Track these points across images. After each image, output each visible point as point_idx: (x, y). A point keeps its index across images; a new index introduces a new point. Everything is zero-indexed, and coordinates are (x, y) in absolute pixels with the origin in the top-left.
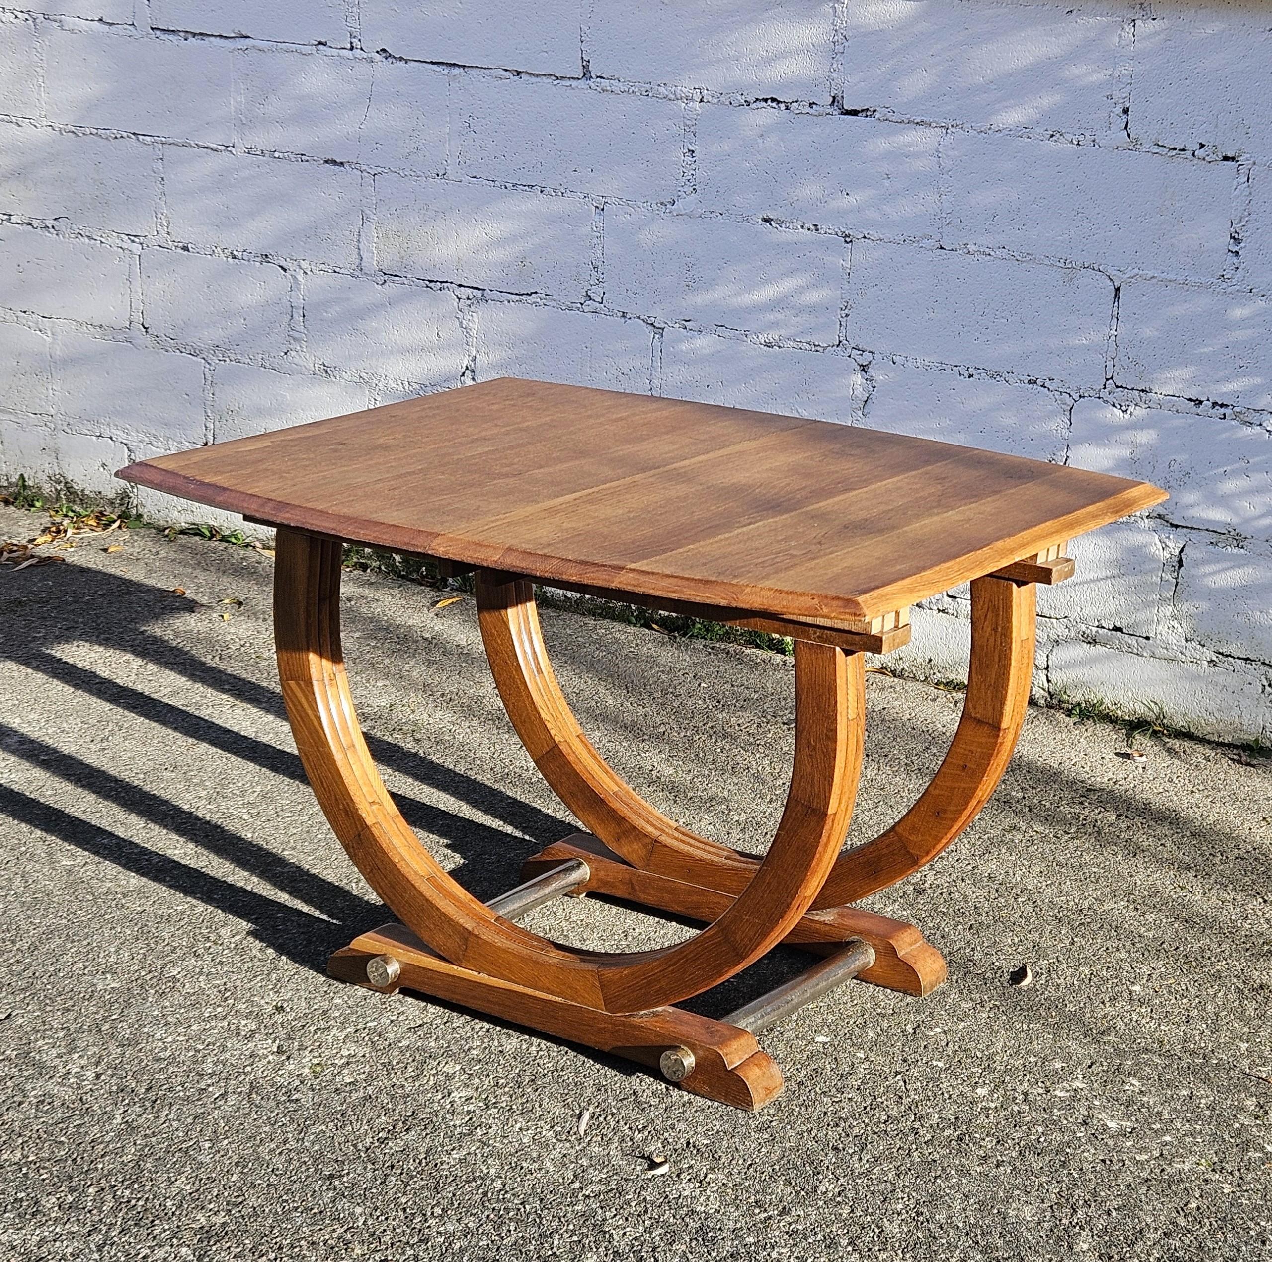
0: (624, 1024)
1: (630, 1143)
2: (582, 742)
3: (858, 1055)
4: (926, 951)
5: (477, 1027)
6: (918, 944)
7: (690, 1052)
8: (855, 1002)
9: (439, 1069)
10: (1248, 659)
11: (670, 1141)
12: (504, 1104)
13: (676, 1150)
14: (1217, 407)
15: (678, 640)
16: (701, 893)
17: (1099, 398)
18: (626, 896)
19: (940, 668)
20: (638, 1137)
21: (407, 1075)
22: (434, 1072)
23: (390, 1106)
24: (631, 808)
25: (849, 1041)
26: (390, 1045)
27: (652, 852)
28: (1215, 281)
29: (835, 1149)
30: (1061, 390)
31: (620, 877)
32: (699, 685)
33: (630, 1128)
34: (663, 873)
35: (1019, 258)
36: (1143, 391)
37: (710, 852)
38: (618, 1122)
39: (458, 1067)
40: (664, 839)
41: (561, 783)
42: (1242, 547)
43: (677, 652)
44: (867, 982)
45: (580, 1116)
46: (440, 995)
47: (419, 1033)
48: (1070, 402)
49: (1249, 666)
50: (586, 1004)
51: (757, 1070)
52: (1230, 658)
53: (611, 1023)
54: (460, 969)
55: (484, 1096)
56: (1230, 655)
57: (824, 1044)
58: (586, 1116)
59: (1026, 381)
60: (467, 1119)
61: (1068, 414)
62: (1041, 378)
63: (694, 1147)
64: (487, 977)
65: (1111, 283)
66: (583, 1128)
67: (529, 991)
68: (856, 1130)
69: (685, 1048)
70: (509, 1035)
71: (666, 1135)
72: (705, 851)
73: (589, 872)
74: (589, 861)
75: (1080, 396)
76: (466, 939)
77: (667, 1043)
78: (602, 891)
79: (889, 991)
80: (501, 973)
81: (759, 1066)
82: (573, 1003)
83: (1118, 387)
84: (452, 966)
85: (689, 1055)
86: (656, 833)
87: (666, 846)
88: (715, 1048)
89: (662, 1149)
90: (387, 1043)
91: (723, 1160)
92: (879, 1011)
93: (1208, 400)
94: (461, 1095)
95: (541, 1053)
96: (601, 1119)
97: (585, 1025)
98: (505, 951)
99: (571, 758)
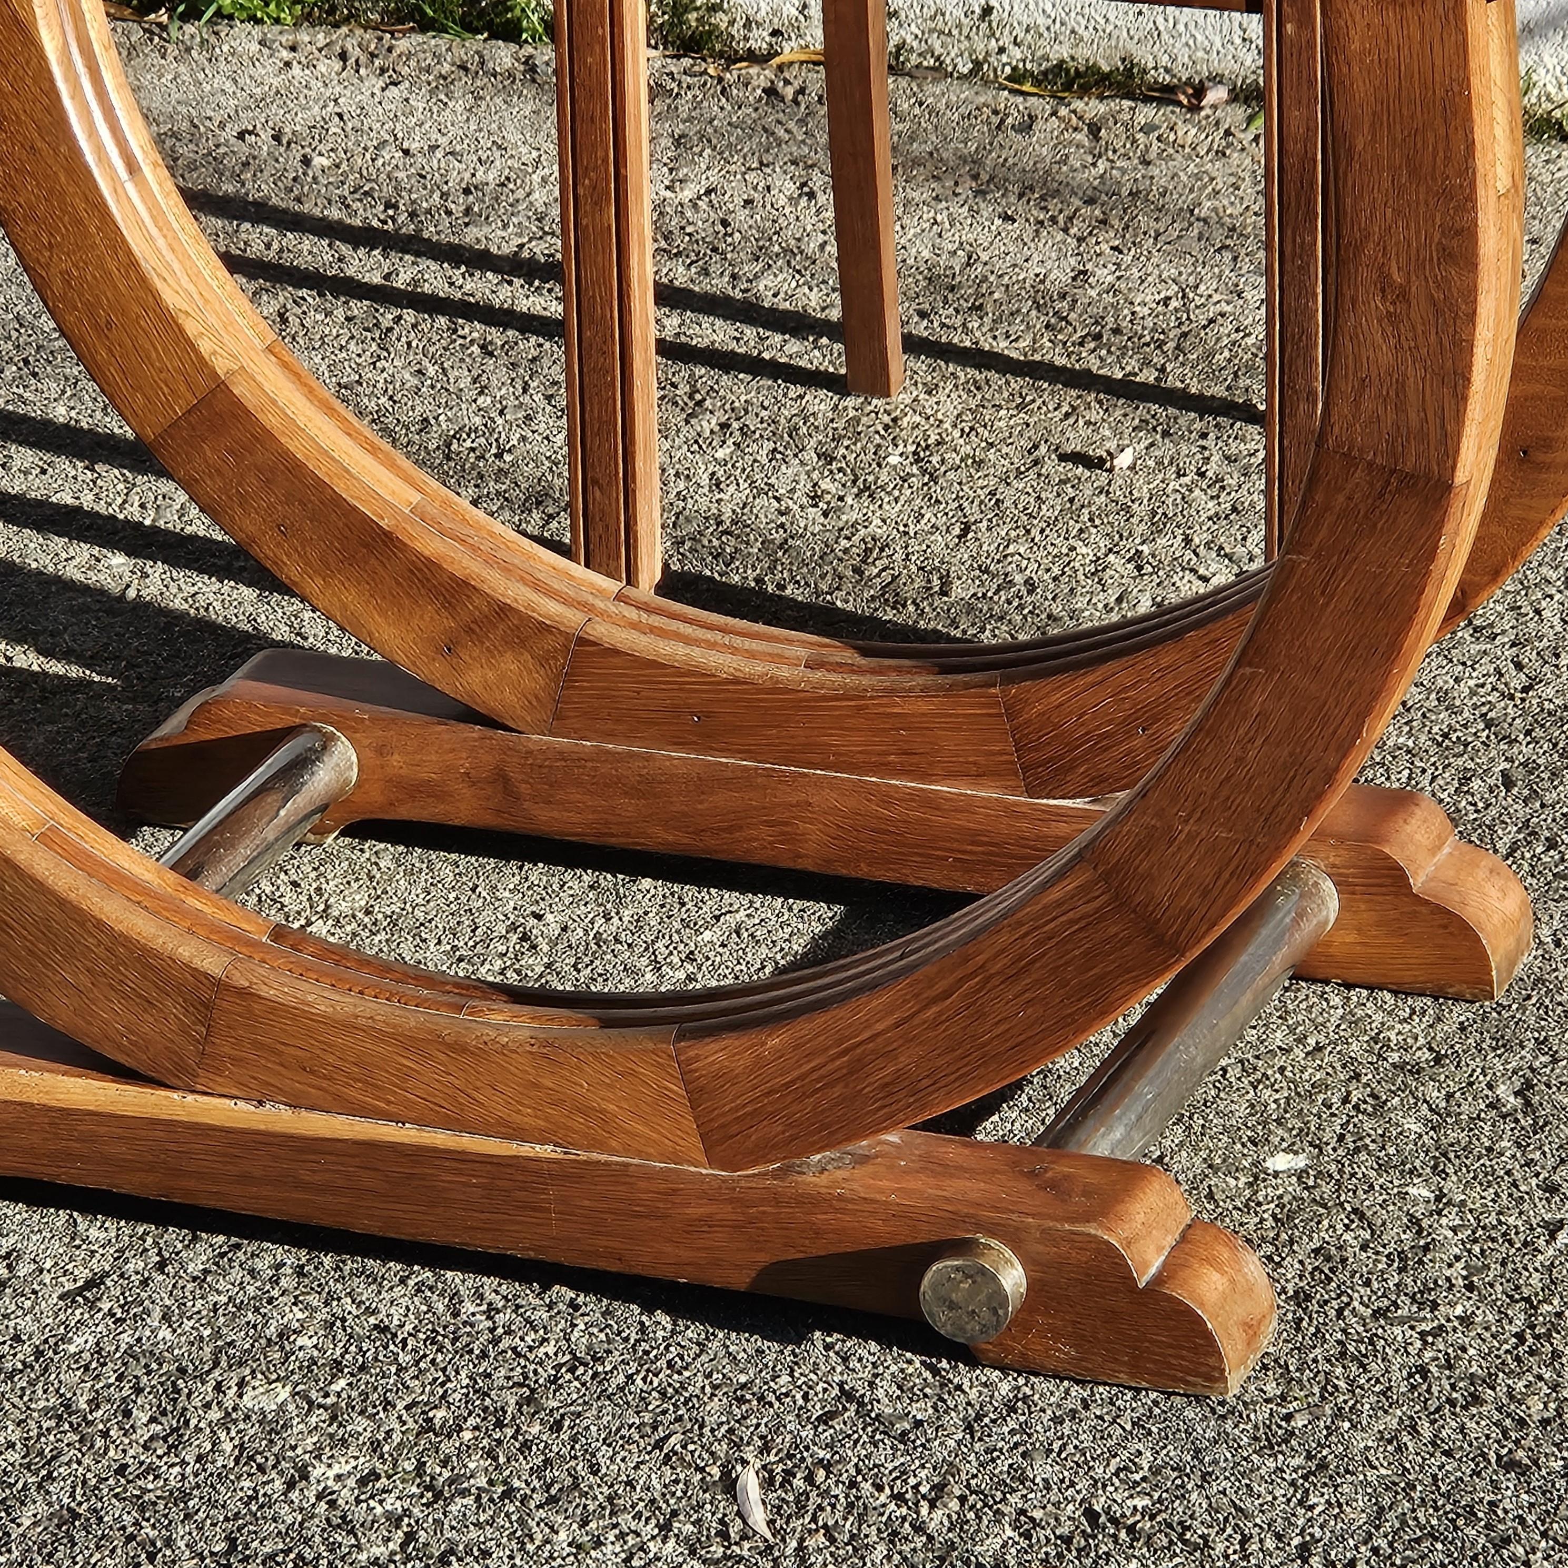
0: (776, 1199)
1: (920, 1541)
2: (285, 365)
3: (1412, 1191)
4: (1474, 864)
5: (263, 1265)
6: (1446, 850)
7: (1008, 1253)
8: (1312, 1041)
9: (229, 1404)
11: (1038, 1514)
12: (482, 1481)
13: (1068, 1540)
15: (174, 33)
16: (744, 779)
18: (488, 820)
19: (1020, 32)
20: (936, 1520)
21: (143, 1435)
22: (215, 1414)
23: (148, 1531)
24: (475, 549)
25: (1363, 1156)
26: (39, 1353)
27: (569, 678)
29: (1510, 1465)
31: (465, 765)
32: (306, 161)
33: (899, 1498)
34: (610, 736)
37: (752, 655)
38: (853, 1484)
39: (284, 1393)
40: (601, 631)
41: (243, 500)
43: (182, 69)
44: (1315, 981)
45: (729, 1485)
46: (126, 1185)
47: (105, 1306)
50: (639, 1154)
51: (1215, 1276)
53: (731, 1201)
54: (190, 1098)
55: (409, 1466)
57: (1301, 1175)
58: (750, 1481)
60: (399, 1536)
63: (1114, 1521)
64: (285, 1113)
66: (758, 1517)
67: (440, 1138)
68: (1535, 1406)
69: (994, 1243)
70: (373, 1279)
71: (1014, 1499)
72: (734, 651)
73: (354, 758)
74: (349, 728)
76: (208, 1006)
77: (924, 1236)
78: (406, 812)
79: (1388, 996)
80: (337, 1097)
81: (1213, 1262)
82: (595, 1156)
84: (163, 1093)
85: (1007, 1261)
86: (572, 618)
87: (615, 652)
88: (1091, 1229)
89: (1024, 1543)
90: (27, 1349)
91: (1220, 1548)
92: (1395, 1057)
94: (336, 1469)
95: (500, 1319)
96: (798, 1482)
97: (638, 1215)
98: (348, 1026)
99: (271, 421)
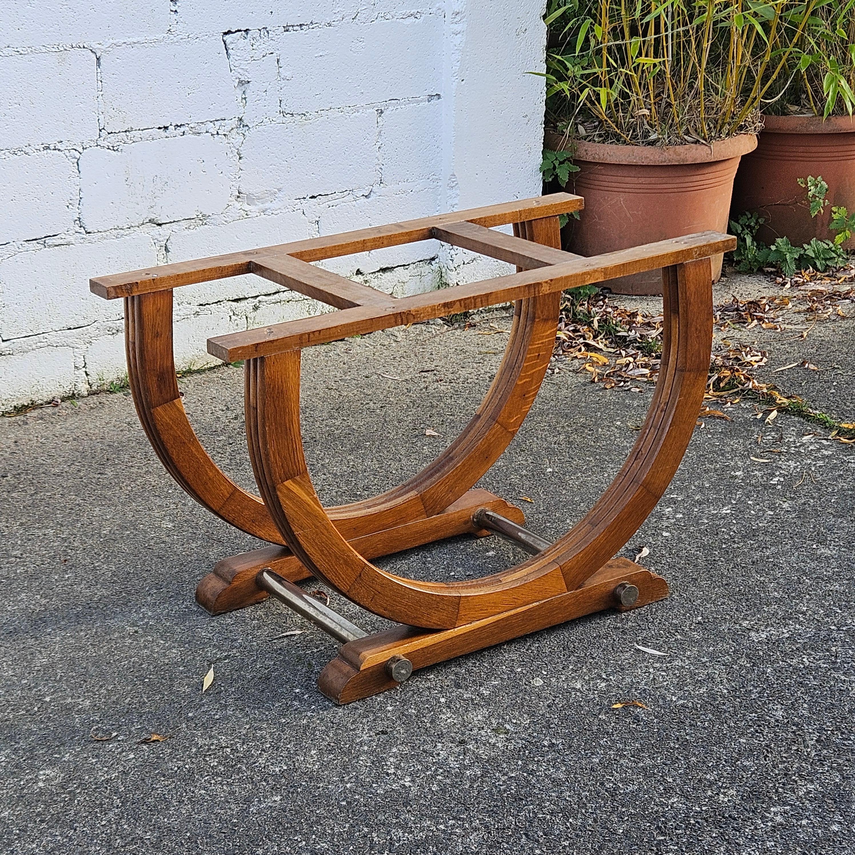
10: (219, 301)
14: (179, 128)
17: (97, 146)
28: (166, 35)
30: (69, 148)
35: (22, 52)
36: (126, 131)
42: (206, 224)
48: (77, 155)
49: (219, 306)
52: (207, 306)
54: (456, 629)
56: (207, 304)
59: (42, 149)
61: (76, 165)
62: (52, 142)
65: (94, 55)
75: (83, 148)
83: (109, 133)
93: (171, 125)
